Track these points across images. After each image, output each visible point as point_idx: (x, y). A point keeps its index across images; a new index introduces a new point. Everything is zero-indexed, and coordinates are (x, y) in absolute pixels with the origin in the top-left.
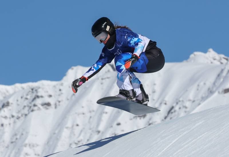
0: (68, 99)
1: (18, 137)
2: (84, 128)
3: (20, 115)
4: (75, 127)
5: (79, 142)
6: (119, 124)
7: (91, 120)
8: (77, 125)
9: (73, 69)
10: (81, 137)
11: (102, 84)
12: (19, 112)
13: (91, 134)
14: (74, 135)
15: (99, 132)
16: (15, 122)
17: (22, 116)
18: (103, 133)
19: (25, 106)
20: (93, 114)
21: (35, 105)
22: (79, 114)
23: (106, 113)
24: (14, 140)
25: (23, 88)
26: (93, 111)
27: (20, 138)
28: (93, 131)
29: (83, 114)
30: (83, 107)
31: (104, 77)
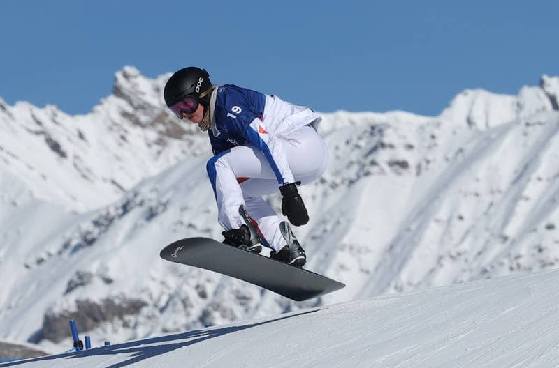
0: (447, 159)
1: (329, 227)
2: (474, 227)
3: (338, 181)
4: (455, 221)
5: (459, 254)
6: (550, 227)
7: (492, 210)
8: (461, 218)
9: (466, 94)
10: (466, 245)
11: (525, 134)
12: (337, 173)
13: (488, 242)
14: (451, 238)
15: (505, 238)
16: (325, 194)
17: (343, 182)
18: (514, 242)
19: (352, 163)
20: (498, 197)
21: (373, 163)
22: (466, 195)
23: (527, 199)
24: (318, 233)
25: (352, 123)
26: (499, 191)
27: (333, 231)
28: (492, 235)
29: (477, 195)
30: (477, 180)
31: (531, 122)
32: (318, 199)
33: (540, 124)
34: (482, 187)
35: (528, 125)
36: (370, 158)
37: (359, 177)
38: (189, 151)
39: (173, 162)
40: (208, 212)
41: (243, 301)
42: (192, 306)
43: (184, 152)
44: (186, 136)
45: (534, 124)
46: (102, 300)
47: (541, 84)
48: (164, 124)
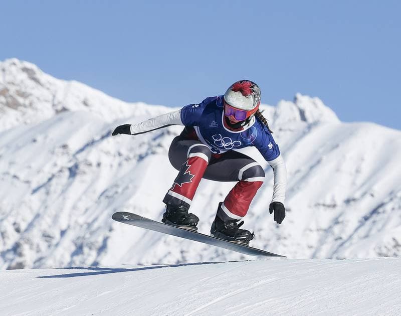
33: (290, 130)
35: (280, 130)
36: (158, 141)
37: (147, 154)
38: (21, 119)
39: (8, 127)
40: (30, 167)
41: (48, 239)
42: (8, 238)
43: (17, 120)
44: (20, 108)
45: (285, 130)
47: (295, 100)
48: (6, 97)
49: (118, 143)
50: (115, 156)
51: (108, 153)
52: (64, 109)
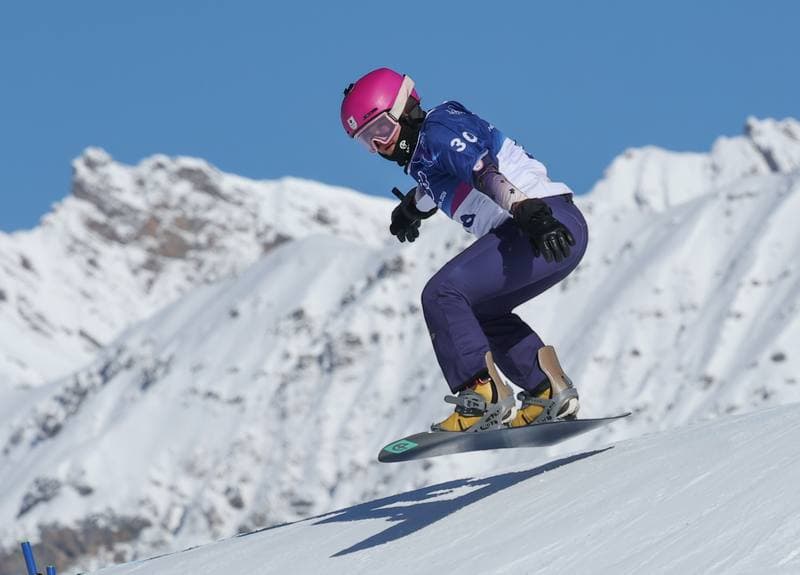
32: (409, 339)
33: (750, 195)
34: (666, 302)
35: (731, 198)
38: (198, 276)
39: (174, 296)
40: (235, 370)
41: (302, 509)
42: (220, 522)
43: (190, 279)
44: (191, 254)
45: (740, 197)
46: (78, 522)
47: (747, 131)
48: (156, 236)
49: (405, 286)
50: (403, 315)
51: (388, 312)
52: (282, 240)
